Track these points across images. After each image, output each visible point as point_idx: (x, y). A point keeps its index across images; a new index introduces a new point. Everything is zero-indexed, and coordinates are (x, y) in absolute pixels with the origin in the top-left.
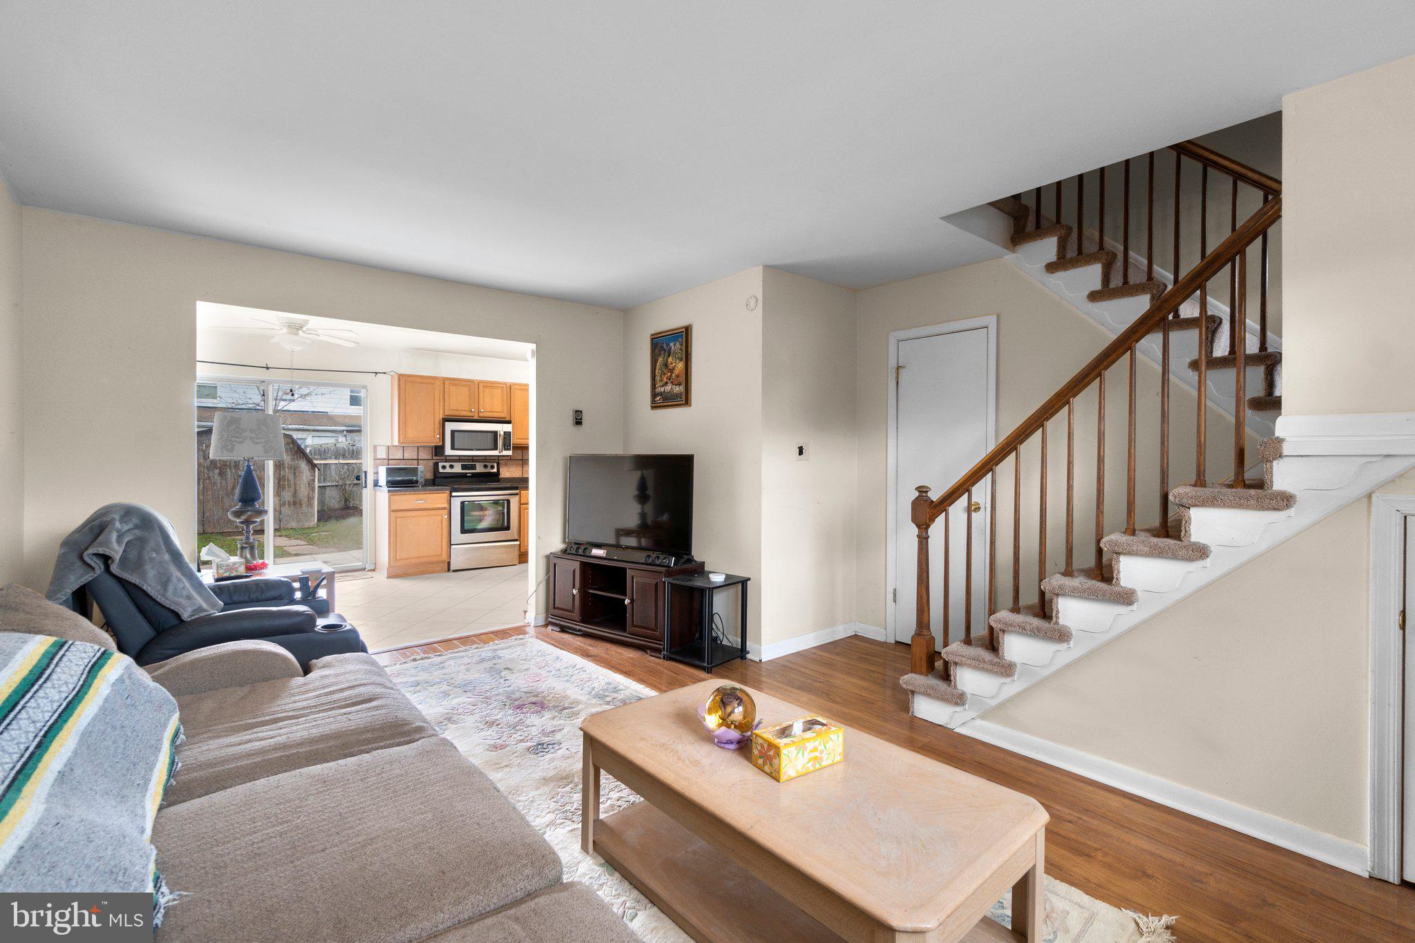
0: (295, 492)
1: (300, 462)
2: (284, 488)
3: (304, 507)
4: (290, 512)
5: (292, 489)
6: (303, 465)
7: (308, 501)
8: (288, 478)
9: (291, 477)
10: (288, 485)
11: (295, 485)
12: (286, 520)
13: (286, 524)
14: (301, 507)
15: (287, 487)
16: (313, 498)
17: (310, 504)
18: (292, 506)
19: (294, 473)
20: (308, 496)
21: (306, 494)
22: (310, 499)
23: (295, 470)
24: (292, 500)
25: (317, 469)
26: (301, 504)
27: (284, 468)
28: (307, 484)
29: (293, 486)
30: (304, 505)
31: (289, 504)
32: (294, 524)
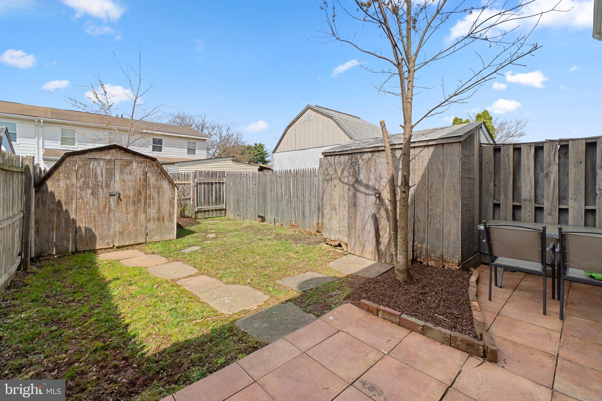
0: (159, 209)
1: (163, 182)
2: (149, 206)
3: (166, 223)
4: (154, 227)
5: (157, 206)
6: (165, 185)
7: (170, 217)
8: (153, 197)
9: (156, 196)
10: (153, 203)
11: (159, 202)
12: (152, 235)
13: (151, 238)
14: (164, 222)
15: (152, 204)
16: (173, 214)
17: (171, 220)
18: (157, 222)
19: (158, 192)
20: (170, 212)
21: (168, 210)
22: (171, 215)
23: (158, 189)
24: (156, 216)
25: (176, 189)
26: (163, 219)
27: (150, 188)
28: (169, 202)
29: (157, 204)
30: (166, 221)
31: (154, 220)
32: (157, 238)
